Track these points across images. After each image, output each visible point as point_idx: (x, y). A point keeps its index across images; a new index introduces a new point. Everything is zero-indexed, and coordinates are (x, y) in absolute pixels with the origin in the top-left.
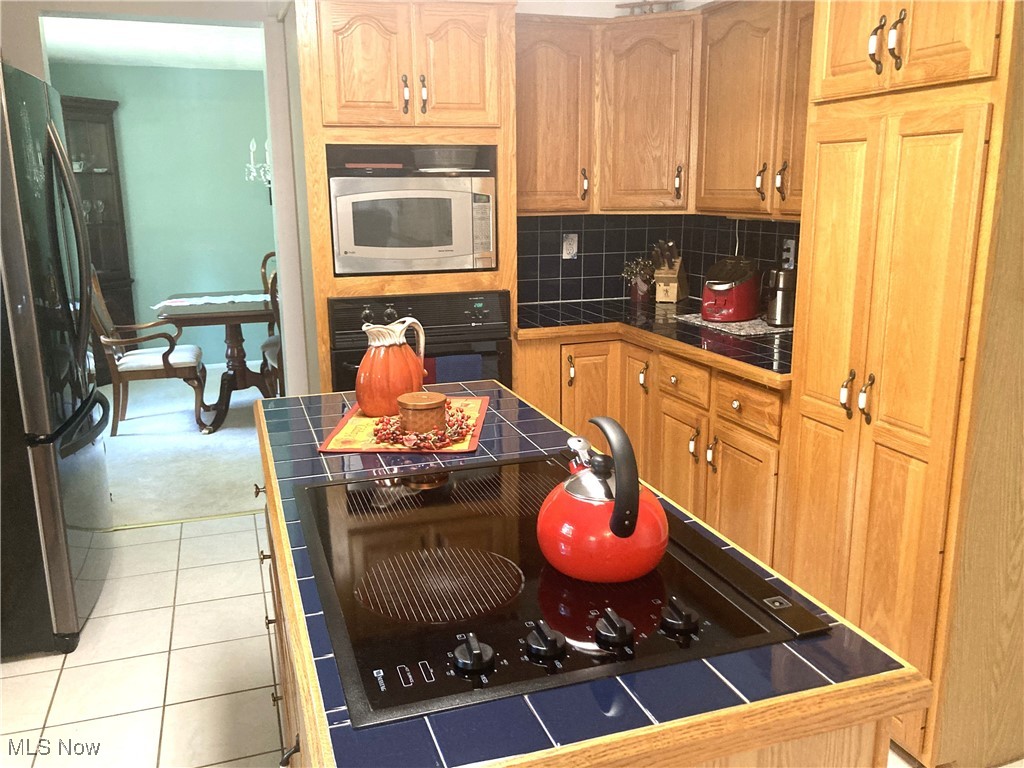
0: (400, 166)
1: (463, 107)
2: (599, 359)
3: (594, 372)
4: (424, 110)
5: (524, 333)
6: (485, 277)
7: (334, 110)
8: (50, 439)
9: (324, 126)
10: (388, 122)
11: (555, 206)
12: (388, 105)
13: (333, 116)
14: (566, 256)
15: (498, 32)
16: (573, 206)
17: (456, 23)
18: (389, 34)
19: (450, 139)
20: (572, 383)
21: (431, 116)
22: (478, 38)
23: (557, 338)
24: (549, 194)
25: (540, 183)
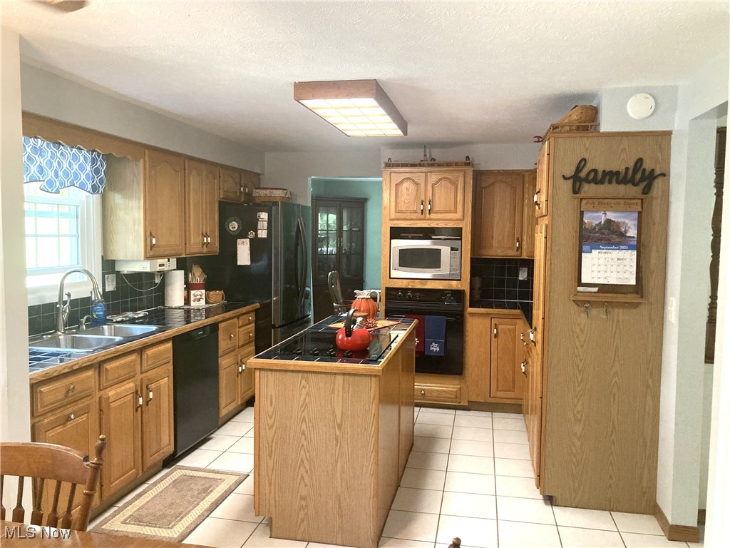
0: (422, 235)
1: (446, 212)
2: (511, 327)
3: (508, 333)
4: (430, 213)
5: (470, 310)
6: (454, 283)
7: (394, 214)
8: (279, 327)
9: (390, 220)
10: (415, 218)
11: (502, 254)
12: (415, 212)
13: (393, 217)
14: (520, 278)
15: (464, 181)
16: (512, 254)
17: (446, 179)
18: (417, 184)
19: (442, 225)
20: (496, 336)
21: (433, 216)
22: (455, 184)
23: (488, 314)
24: (499, 248)
25: (495, 244)
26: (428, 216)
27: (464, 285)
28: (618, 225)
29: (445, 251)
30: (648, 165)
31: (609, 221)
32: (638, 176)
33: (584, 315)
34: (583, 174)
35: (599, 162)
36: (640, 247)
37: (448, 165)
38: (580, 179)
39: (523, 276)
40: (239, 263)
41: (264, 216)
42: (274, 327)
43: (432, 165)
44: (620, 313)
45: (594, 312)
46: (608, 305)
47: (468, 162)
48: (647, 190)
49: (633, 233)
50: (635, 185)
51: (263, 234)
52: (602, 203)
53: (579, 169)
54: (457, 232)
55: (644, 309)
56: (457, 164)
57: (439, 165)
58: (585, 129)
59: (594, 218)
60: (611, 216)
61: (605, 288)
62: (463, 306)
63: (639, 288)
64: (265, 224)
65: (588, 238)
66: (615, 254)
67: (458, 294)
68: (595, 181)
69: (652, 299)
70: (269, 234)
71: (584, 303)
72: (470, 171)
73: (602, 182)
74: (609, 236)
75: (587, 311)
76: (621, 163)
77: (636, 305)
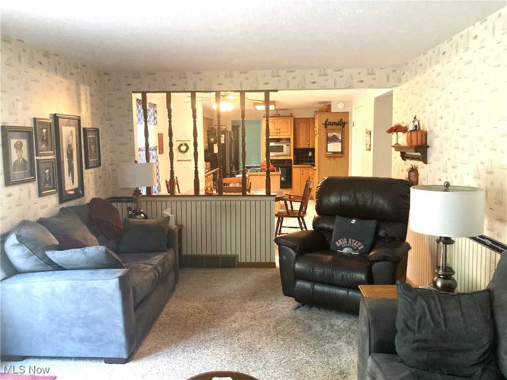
0: (276, 141)
1: (285, 133)
2: (307, 171)
3: (306, 173)
5: (294, 166)
6: (288, 157)
10: (274, 135)
11: (303, 147)
15: (290, 122)
16: (307, 146)
17: (285, 121)
18: (274, 123)
19: (283, 137)
20: (303, 174)
21: (280, 134)
22: (287, 123)
23: (299, 167)
24: (302, 145)
25: (301, 143)
26: (279, 134)
27: (292, 157)
28: (336, 136)
29: (285, 146)
30: (343, 121)
31: (334, 135)
32: (341, 123)
33: (328, 161)
34: (327, 123)
35: (331, 120)
36: (342, 142)
37: (285, 117)
38: (327, 124)
39: (310, 154)
40: (215, 152)
41: (223, 136)
42: (227, 174)
43: (279, 117)
44: (338, 159)
45: (331, 159)
46: (335, 157)
47: (291, 116)
48: (343, 127)
49: (340, 138)
50: (341, 126)
51: (223, 142)
52: (332, 131)
53: (326, 122)
54: (289, 139)
55: (343, 158)
56: (288, 117)
57: (282, 117)
58: (328, 111)
59: (330, 135)
60: (335, 134)
61: (334, 153)
62: (291, 165)
63: (342, 152)
64: (224, 139)
65: (329, 140)
66: (336, 144)
67: (290, 161)
68: (330, 125)
69: (345, 155)
70: (225, 142)
71: (328, 157)
72: (292, 119)
73: (332, 125)
74: (334, 139)
75: (329, 159)
76: (337, 120)
77: (342, 157)
